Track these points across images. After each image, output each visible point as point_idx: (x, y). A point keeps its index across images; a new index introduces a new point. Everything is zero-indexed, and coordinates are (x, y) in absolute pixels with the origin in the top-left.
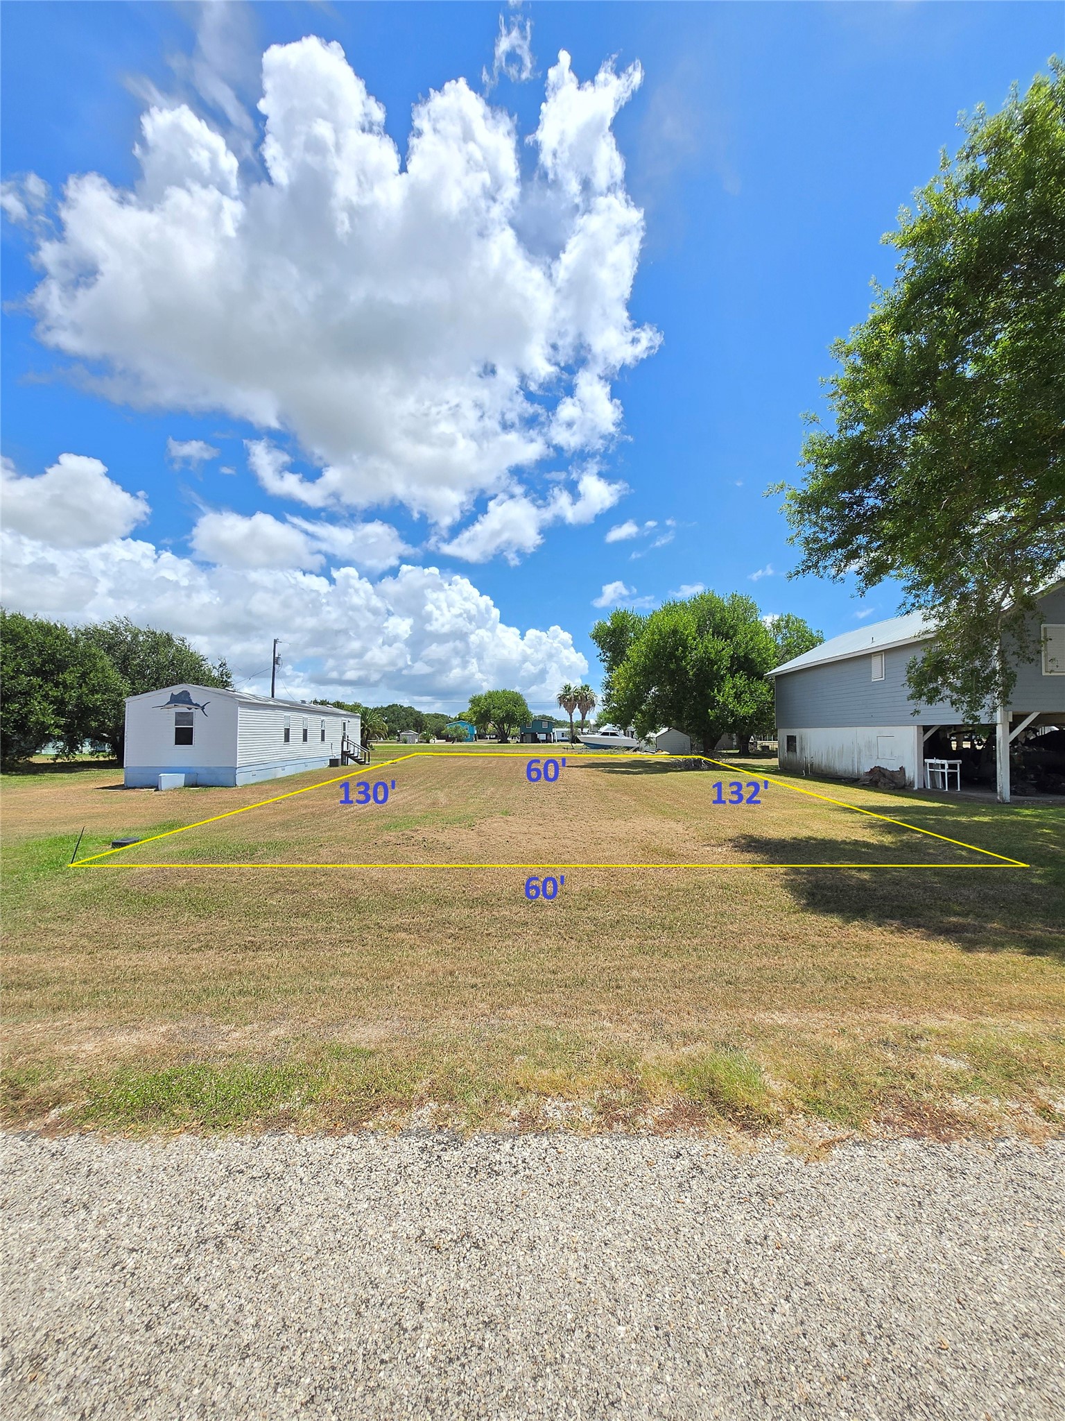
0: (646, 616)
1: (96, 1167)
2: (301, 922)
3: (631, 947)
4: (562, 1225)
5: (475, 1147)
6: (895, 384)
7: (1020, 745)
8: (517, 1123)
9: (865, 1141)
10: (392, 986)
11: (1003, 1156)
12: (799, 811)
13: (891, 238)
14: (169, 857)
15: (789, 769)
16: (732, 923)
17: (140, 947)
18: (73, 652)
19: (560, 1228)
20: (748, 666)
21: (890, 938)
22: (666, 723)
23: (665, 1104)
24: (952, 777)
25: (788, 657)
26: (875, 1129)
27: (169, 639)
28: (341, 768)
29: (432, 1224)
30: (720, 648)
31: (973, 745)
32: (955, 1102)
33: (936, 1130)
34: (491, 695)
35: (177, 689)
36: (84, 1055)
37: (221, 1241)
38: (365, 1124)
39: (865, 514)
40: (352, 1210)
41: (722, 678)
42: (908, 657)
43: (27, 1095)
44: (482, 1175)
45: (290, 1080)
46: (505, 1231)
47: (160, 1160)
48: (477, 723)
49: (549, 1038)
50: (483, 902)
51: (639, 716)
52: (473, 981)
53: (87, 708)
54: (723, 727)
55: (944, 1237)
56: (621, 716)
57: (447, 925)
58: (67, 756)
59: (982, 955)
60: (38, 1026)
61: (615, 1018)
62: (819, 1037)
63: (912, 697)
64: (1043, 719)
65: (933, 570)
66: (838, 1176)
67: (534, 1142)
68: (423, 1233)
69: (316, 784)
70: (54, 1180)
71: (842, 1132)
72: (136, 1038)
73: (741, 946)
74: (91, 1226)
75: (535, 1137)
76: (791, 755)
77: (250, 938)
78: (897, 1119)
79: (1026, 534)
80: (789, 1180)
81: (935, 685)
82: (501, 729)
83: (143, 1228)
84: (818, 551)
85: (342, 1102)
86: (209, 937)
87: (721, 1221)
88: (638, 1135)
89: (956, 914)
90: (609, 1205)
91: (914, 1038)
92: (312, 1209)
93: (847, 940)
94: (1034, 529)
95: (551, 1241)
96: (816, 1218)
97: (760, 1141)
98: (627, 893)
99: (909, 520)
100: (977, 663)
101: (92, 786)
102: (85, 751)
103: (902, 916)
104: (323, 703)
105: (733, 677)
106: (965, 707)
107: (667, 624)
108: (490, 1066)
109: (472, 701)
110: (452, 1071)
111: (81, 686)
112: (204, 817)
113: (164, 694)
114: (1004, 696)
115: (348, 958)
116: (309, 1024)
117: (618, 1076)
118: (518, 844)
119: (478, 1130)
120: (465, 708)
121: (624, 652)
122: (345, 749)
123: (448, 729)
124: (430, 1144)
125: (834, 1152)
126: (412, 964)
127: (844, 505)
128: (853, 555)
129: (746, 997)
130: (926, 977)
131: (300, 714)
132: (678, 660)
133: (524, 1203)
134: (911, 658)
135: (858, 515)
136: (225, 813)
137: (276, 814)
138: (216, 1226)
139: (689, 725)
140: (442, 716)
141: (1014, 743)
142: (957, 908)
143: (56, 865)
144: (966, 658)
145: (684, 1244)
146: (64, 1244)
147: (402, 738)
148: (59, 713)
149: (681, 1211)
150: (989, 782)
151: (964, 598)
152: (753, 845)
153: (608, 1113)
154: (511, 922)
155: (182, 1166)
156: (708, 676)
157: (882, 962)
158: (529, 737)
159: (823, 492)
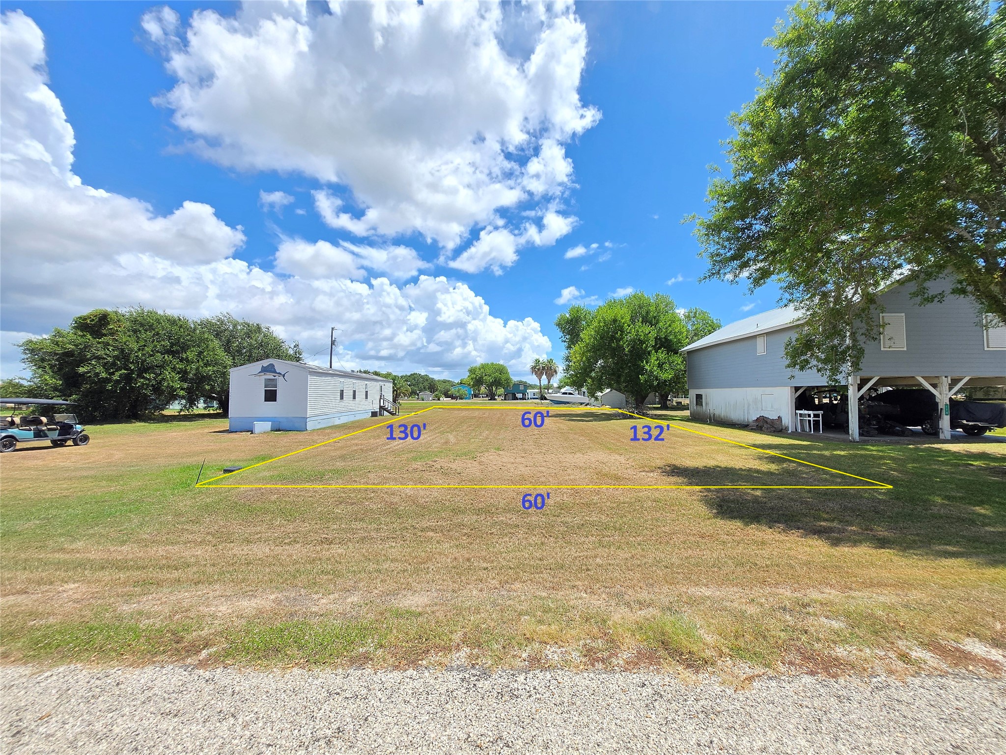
0: (593, 310)
1: (237, 689)
2: (359, 525)
3: (594, 542)
4: (566, 732)
5: (499, 679)
6: (775, 143)
7: (865, 400)
8: (527, 663)
9: (776, 677)
10: (428, 568)
11: (877, 688)
12: (707, 448)
13: (771, 41)
14: (264, 480)
15: (697, 418)
16: (664, 526)
17: (248, 541)
18: (192, 337)
19: (565, 734)
20: (667, 345)
21: (777, 536)
22: (609, 386)
23: (631, 650)
24: (816, 423)
25: (695, 338)
26: (782, 669)
27: (259, 328)
28: (379, 418)
29: (475, 730)
30: (647, 332)
31: (831, 401)
32: (838, 650)
33: (826, 669)
34: (483, 366)
35: (266, 363)
36: (220, 614)
37: (329, 740)
38: (420, 662)
39: (753, 236)
40: (417, 720)
41: (649, 353)
42: (785, 338)
43: (185, 640)
44: (506, 698)
45: (364, 632)
46: (527, 736)
47: (281, 685)
48: (473, 386)
49: (544, 604)
50: (487, 511)
51: (589, 381)
52: (485, 565)
53: (203, 377)
54: (650, 388)
55: (839, 744)
56: (577, 381)
57: (462, 527)
58: (188, 410)
59: (846, 549)
60: (186, 594)
61: (589, 591)
62: (736, 605)
63: (788, 366)
64: (882, 382)
65: (803, 275)
66: (759, 700)
67: (540, 675)
68: (469, 736)
69: (363, 429)
70: (210, 698)
71: (759, 670)
72: (254, 603)
73: (672, 542)
74: (238, 729)
75: (541, 672)
76: (699, 407)
77: (324, 536)
78: (797, 662)
79: (870, 249)
80: (724, 703)
81: (805, 357)
82: (491, 391)
83: (274, 731)
84: (720, 263)
85: (402, 647)
86: (296, 535)
87: (679, 730)
88: (613, 671)
89: (825, 520)
90: (598, 718)
91: (805, 606)
92: (390, 720)
93: (748, 538)
94: (875, 245)
95: (559, 742)
96: (746, 729)
97: (701, 676)
98: (588, 505)
99: (785, 241)
100: (836, 342)
101: (207, 430)
102: (200, 407)
103: (786, 521)
104: (365, 372)
105: (656, 352)
106: (828, 373)
107: (609, 316)
108: (504, 623)
109: (470, 371)
110: (478, 626)
111: (198, 361)
112: (286, 452)
113: (257, 366)
114: (856, 365)
115: (395, 549)
116: (374, 594)
117: (596, 630)
118: (508, 470)
119: (500, 667)
120: (465, 375)
121: (579, 335)
122: (382, 404)
123: (453, 391)
124: (467, 676)
125: (754, 684)
126: (440, 554)
127: (738, 230)
128: (745, 265)
129: (680, 576)
130: (807, 564)
131: (351, 380)
132: (618, 340)
133: (538, 717)
134: (788, 339)
135: (748, 236)
136: (300, 449)
137: (336, 450)
138: (325, 730)
139: (626, 386)
140: (448, 381)
141: (861, 399)
142: (825, 516)
143: (186, 485)
144: (827, 338)
145: (654, 746)
146: (221, 741)
147: (420, 397)
148: (183, 379)
149: (649, 723)
150: (843, 427)
151: (825, 295)
152: (675, 471)
153: (591, 656)
154: (507, 525)
155: (296, 689)
156: (639, 352)
157: (775, 553)
158: (511, 395)
159: (723, 221)
